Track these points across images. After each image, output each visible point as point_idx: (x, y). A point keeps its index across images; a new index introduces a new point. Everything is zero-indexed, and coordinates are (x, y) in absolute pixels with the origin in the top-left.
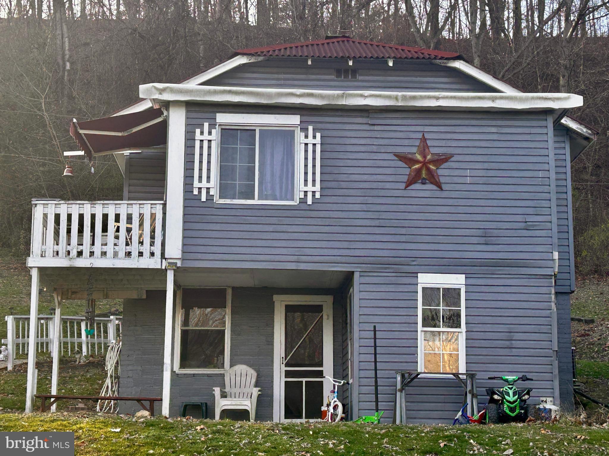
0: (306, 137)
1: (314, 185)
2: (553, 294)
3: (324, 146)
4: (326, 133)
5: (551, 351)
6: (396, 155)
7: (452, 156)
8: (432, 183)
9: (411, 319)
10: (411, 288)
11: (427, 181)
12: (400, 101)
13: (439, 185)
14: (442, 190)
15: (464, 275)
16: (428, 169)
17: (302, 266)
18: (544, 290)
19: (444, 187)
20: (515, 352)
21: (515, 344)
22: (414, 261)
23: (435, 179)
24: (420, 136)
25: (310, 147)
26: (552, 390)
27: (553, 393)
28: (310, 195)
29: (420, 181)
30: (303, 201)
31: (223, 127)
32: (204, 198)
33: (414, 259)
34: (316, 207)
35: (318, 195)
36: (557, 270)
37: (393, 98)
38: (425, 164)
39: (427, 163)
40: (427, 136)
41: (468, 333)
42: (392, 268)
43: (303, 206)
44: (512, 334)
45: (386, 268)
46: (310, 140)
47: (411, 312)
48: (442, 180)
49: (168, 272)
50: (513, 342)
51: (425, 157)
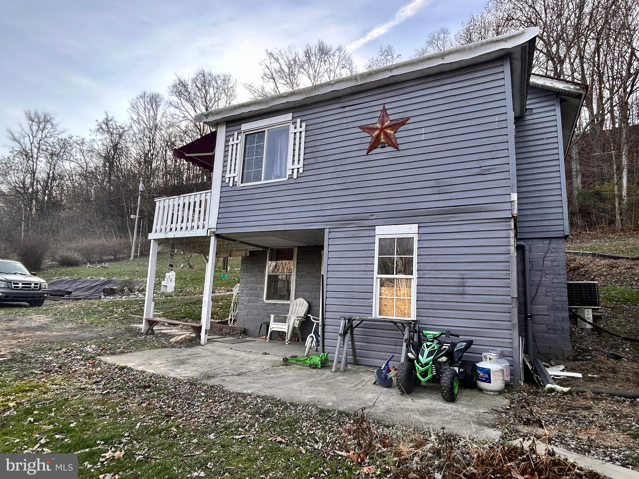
0: (295, 128)
1: (299, 163)
2: (512, 238)
3: (308, 132)
4: (309, 122)
5: (509, 298)
6: (360, 127)
7: (408, 118)
8: (390, 146)
9: (369, 267)
10: (370, 240)
11: (386, 145)
12: (359, 80)
13: (395, 146)
14: (399, 150)
15: (417, 225)
16: (386, 134)
17: (288, 228)
18: (503, 234)
19: (400, 147)
20: (467, 298)
21: (468, 290)
22: (372, 215)
23: (392, 142)
24: (381, 108)
25: (298, 134)
26: (510, 341)
27: (511, 343)
28: (295, 171)
29: (380, 146)
30: (291, 177)
31: (246, 133)
32: (231, 185)
33: (372, 214)
34: (299, 180)
35: (301, 171)
36: (515, 212)
37: (354, 79)
38: (382, 130)
39: (384, 128)
40: (387, 107)
41: (419, 279)
42: (353, 223)
43: (291, 181)
44: (465, 280)
45: (349, 224)
46: (298, 129)
47: (369, 261)
48: (399, 141)
49: (212, 237)
50: (466, 288)
51: (383, 124)
